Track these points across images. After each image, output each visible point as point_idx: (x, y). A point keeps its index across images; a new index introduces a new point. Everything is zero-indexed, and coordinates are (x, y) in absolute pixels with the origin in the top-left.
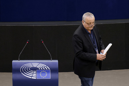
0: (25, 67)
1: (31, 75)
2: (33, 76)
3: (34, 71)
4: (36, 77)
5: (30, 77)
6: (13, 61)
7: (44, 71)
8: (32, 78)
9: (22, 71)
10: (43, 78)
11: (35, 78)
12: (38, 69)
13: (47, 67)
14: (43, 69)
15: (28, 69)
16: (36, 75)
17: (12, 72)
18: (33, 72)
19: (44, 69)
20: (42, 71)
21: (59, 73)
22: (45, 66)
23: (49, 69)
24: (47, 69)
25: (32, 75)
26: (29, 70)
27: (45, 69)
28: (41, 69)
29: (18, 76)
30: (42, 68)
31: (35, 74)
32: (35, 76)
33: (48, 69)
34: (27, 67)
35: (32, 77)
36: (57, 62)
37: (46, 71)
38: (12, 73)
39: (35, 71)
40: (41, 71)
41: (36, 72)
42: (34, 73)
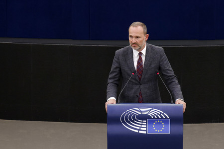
0: (129, 114)
2: (141, 129)
3: (143, 120)
4: (146, 131)
5: (137, 131)
7: (160, 120)
8: (140, 132)
9: (123, 121)
10: (157, 132)
11: (145, 132)
13: (165, 114)
14: (158, 117)
15: (134, 117)
17: (106, 123)
18: (142, 122)
19: (160, 117)
20: (157, 120)
21: (184, 124)
22: (161, 113)
23: (168, 117)
24: (164, 117)
25: (140, 127)
26: (135, 119)
28: (154, 117)
29: (116, 129)
31: (145, 126)
33: (166, 117)
37: (163, 121)
40: (154, 121)
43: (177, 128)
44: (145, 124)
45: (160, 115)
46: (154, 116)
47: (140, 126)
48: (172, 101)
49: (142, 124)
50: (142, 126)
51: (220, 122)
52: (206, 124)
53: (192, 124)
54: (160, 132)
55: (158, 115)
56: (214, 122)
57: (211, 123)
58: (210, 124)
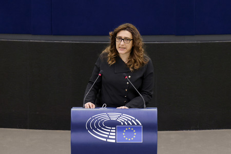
0: (95, 120)
1: (107, 136)
2: (110, 137)
3: (111, 127)
4: (115, 139)
5: (105, 140)
6: (73, 109)
7: (131, 128)
8: (109, 140)
9: (89, 128)
10: (128, 140)
11: (114, 141)
12: (120, 124)
13: (137, 120)
14: (129, 124)
15: (101, 124)
16: (115, 136)
18: (111, 129)
19: (131, 124)
20: (128, 128)
21: (158, 132)
23: (140, 124)
24: (136, 124)
25: (108, 135)
26: (102, 126)
27: (133, 124)
28: (124, 124)
29: (81, 137)
30: (127, 122)
31: (114, 134)
32: (114, 137)
33: (138, 124)
34: (98, 121)
35: (108, 138)
36: (155, 111)
37: (135, 128)
38: (70, 131)
39: (115, 128)
40: (124, 128)
41: (115, 130)
42: (112, 131)
43: (151, 137)
44: (114, 131)
45: (131, 121)
46: (124, 123)
47: (108, 133)
48: (145, 106)
49: (110, 132)
50: (111, 134)
51: (200, 129)
52: (184, 131)
53: (168, 131)
54: (131, 140)
55: (129, 122)
56: (193, 129)
57: (190, 130)
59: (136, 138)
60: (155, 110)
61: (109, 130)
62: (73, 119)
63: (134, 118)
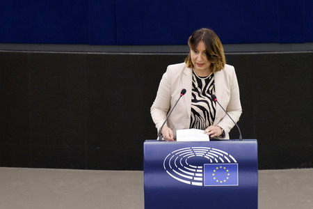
0: (176, 156)
1: (191, 178)
2: (195, 179)
3: (197, 166)
4: (202, 182)
6: (147, 143)
7: (223, 166)
8: (194, 183)
10: (219, 183)
11: (201, 184)
12: (208, 161)
13: (230, 156)
14: (220, 162)
15: (183, 162)
16: (203, 177)
18: (196, 169)
19: (223, 161)
20: (219, 166)
21: (259, 171)
22: (224, 154)
23: (235, 161)
24: (229, 161)
25: (193, 177)
26: (185, 165)
27: (226, 161)
28: (214, 162)
29: (157, 180)
30: (218, 159)
31: (201, 175)
32: (201, 179)
33: (232, 161)
34: (180, 158)
35: (193, 180)
36: (255, 144)
37: (228, 167)
38: (143, 172)
39: (201, 167)
40: (214, 167)
41: (203, 169)
42: (198, 171)
43: (249, 178)
44: (201, 171)
45: (223, 158)
46: (213, 160)
47: (193, 174)
48: (241, 137)
49: (196, 172)
50: (197, 175)
51: (312, 167)
52: (292, 170)
53: (271, 170)
54: (223, 183)
55: (220, 158)
56: (303, 167)
57: (300, 168)
58: (298, 170)
59: (230, 179)
60: (255, 142)
61: (194, 170)
62: (146, 156)
63: (227, 154)
